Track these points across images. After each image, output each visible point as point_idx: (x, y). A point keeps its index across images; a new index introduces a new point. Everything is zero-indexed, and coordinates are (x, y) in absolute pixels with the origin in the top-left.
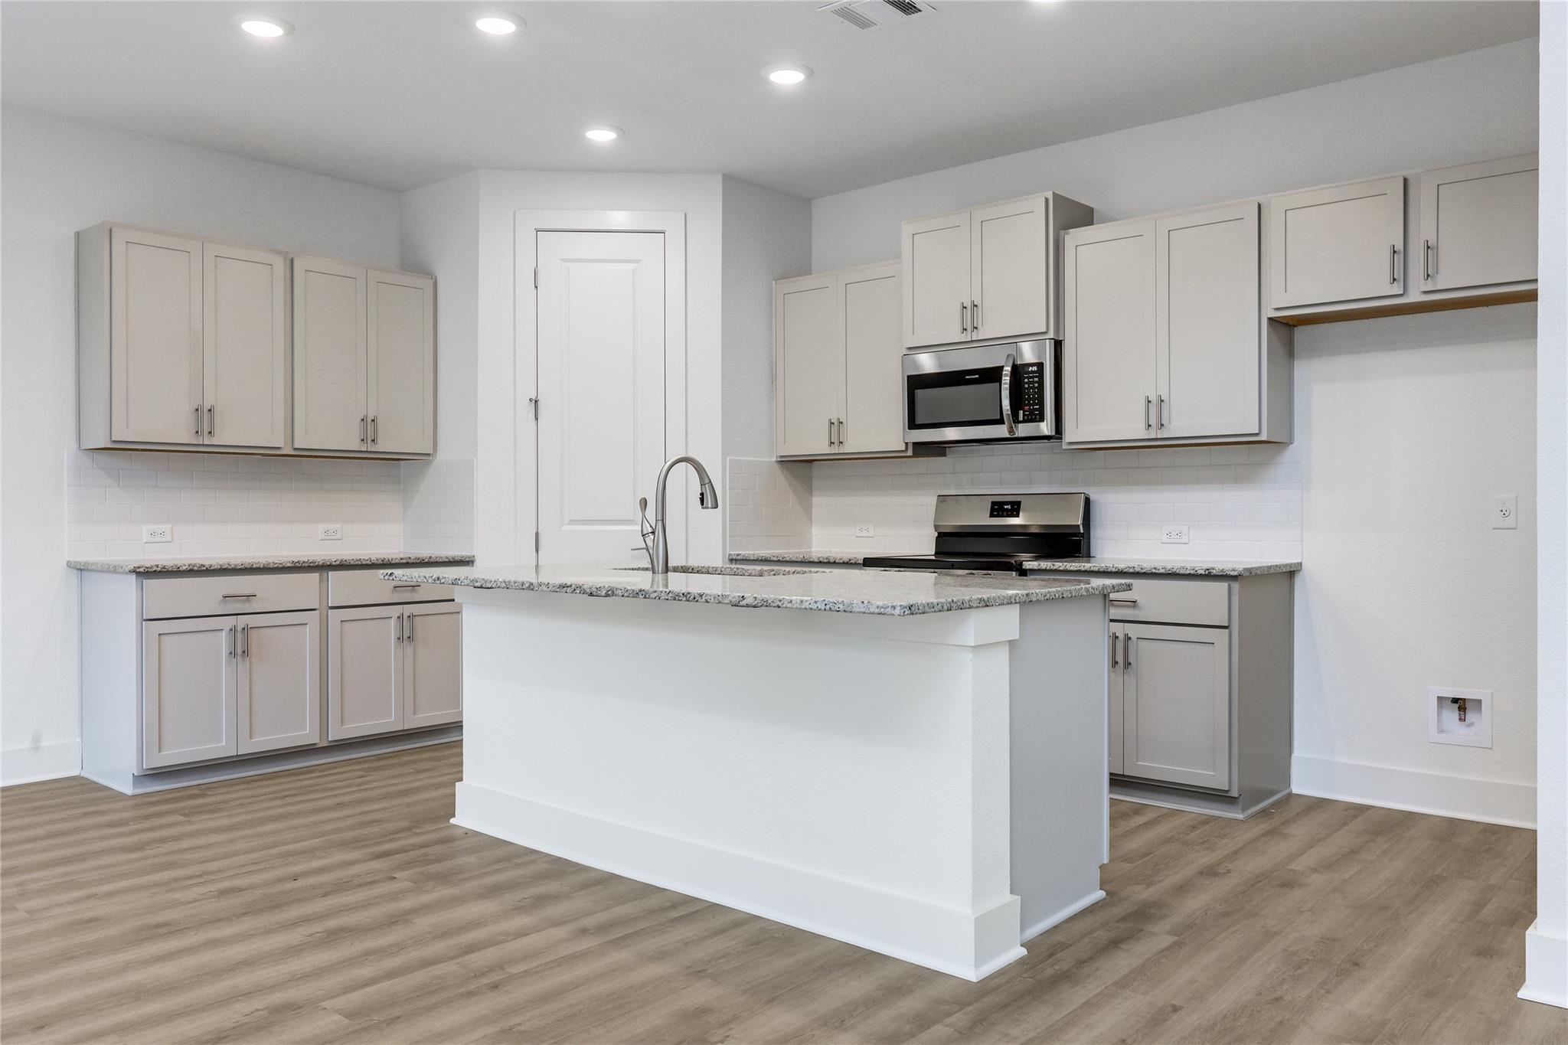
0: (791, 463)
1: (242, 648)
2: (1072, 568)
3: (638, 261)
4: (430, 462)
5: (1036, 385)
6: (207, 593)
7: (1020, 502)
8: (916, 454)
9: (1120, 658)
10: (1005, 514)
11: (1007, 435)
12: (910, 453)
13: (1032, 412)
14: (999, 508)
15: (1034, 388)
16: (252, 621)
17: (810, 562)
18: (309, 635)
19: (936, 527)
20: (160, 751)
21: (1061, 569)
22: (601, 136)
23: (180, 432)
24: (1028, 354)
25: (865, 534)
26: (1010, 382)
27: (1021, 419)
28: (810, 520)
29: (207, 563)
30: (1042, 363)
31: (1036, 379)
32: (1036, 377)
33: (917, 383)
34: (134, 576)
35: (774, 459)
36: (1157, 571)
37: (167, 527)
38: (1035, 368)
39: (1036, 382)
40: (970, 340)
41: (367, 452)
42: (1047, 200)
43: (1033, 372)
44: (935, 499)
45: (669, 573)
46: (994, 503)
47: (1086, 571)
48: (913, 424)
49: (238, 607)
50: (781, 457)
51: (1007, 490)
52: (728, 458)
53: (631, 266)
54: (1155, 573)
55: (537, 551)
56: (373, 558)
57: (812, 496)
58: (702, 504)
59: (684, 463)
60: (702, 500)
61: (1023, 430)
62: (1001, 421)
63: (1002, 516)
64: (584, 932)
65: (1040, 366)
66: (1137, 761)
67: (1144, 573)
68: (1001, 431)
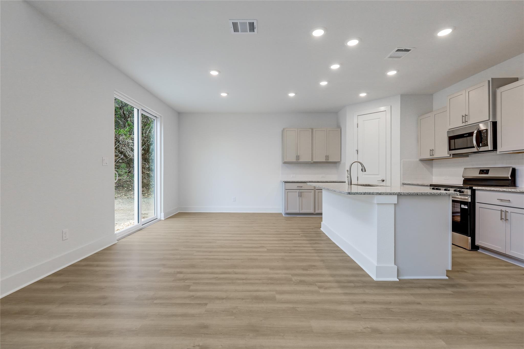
0: (428, 161)
1: (300, 195)
2: (488, 189)
3: (380, 118)
4: (340, 163)
5: (485, 136)
6: (295, 186)
7: (489, 170)
8: (453, 157)
9: (504, 217)
10: (484, 173)
11: (476, 151)
12: (451, 157)
13: (484, 144)
14: (482, 172)
15: (485, 137)
16: (302, 191)
17: (419, 185)
18: (312, 194)
19: (463, 177)
20: (287, 210)
21: (485, 189)
22: (363, 95)
23: (294, 160)
24: (482, 127)
25: (446, 178)
26: (476, 136)
27: (481, 146)
28: (432, 175)
29: (295, 181)
30: (487, 129)
31: (485, 134)
32: (485, 133)
33: (451, 138)
34: (284, 182)
35: (418, 160)
36: (517, 191)
37: (295, 175)
38: (485, 131)
39: (485, 135)
40: (465, 125)
41: (327, 162)
42: (489, 81)
43: (484, 132)
44: (463, 169)
45: (352, 185)
46: (481, 170)
47: (492, 190)
48: (450, 149)
49: (300, 188)
50: (420, 159)
51: (485, 166)
52: (402, 160)
53: (378, 120)
54: (516, 192)
55: (358, 180)
56: (324, 181)
57: (433, 168)
58: (362, 171)
59: (357, 163)
60: (362, 170)
61: (482, 149)
62: (474, 147)
63: (483, 174)
64: (315, 250)
65: (487, 130)
66: (510, 250)
67: (512, 192)
68: (475, 150)
